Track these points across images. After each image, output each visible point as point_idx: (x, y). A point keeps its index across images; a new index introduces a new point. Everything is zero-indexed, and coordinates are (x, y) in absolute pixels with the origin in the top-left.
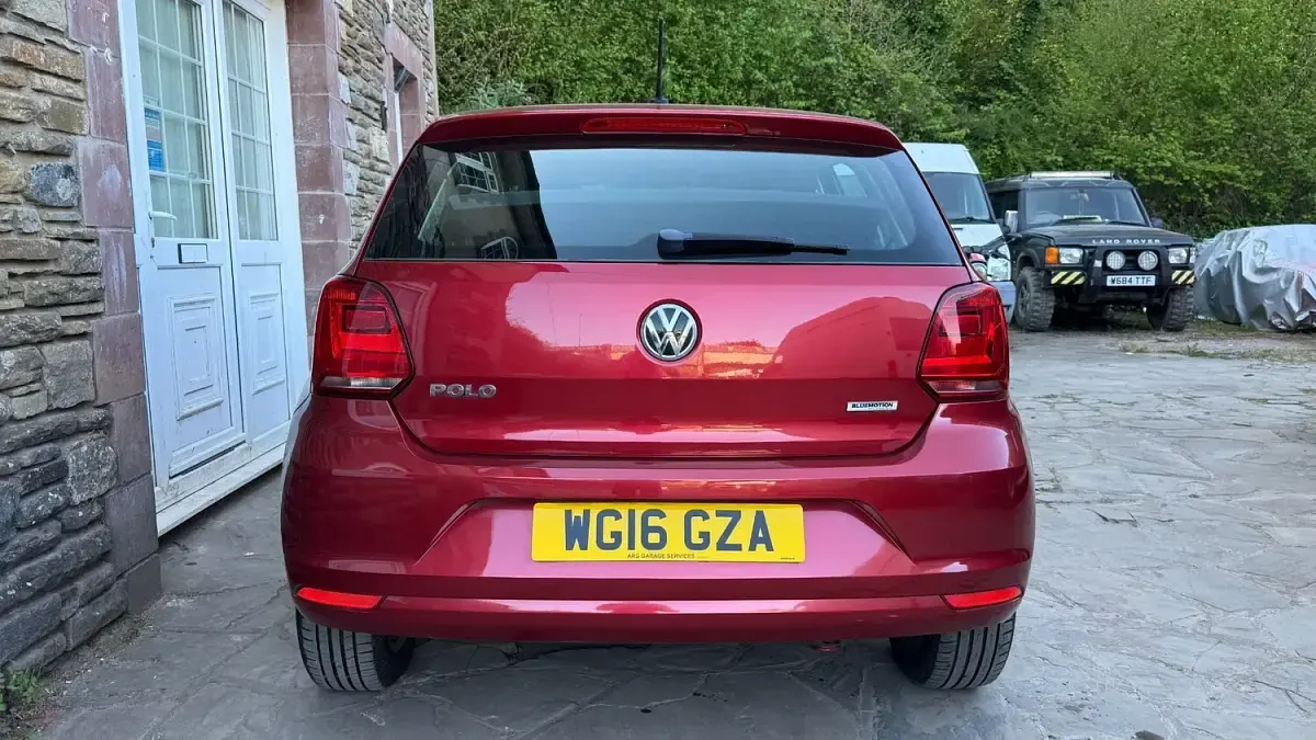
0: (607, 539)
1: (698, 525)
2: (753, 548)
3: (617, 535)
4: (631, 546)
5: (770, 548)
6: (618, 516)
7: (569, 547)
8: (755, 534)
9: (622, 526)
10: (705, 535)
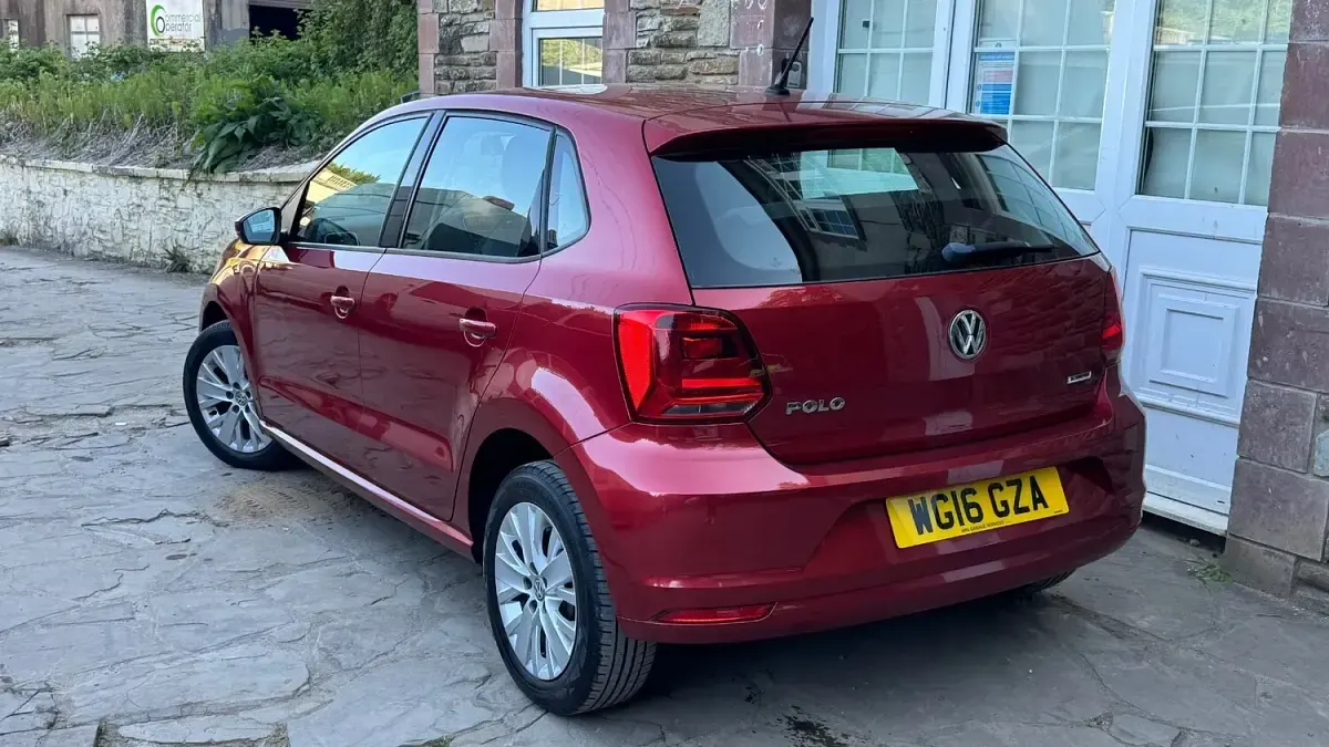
0: (945, 520)
1: (999, 496)
2: (1036, 508)
3: (949, 515)
4: (962, 523)
5: (1046, 506)
6: (946, 500)
7: (921, 532)
8: (1034, 497)
9: (949, 507)
10: (1004, 503)
